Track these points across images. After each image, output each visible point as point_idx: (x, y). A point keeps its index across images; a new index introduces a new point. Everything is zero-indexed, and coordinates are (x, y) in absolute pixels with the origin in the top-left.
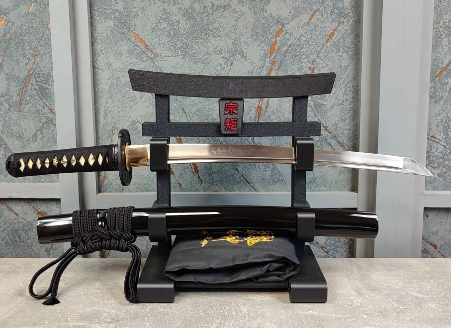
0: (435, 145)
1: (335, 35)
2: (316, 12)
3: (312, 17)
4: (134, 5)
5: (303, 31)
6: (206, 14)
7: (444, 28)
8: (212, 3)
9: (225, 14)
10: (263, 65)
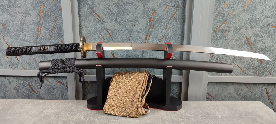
0: (213, 58)
1: (175, 15)
2: (168, 5)
3: (166, 7)
4: (96, 2)
5: (162, 13)
6: (124, 6)
7: (218, 13)
8: (126, 2)
9: (132, 6)
10: (147, 27)
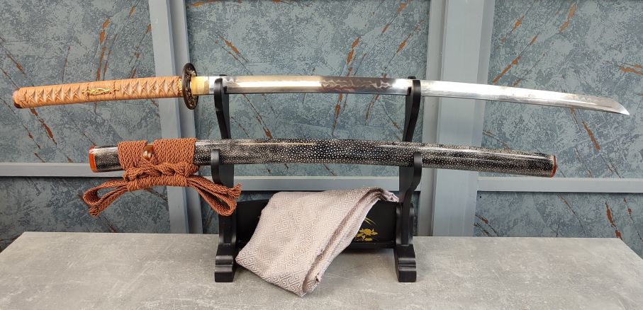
0: (490, 139)
1: (405, 46)
2: (388, 25)
4: (227, 17)
6: (290, 26)
7: (503, 41)
9: (308, 26)
10: (342, 71)
